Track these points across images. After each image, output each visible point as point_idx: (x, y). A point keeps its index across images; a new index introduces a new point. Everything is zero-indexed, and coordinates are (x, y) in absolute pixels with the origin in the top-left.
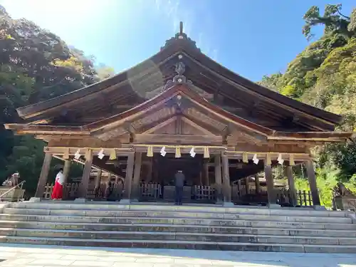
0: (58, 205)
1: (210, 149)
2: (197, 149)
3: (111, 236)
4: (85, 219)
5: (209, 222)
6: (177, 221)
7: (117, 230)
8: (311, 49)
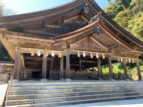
0: (48, 83)
1: (105, 55)
2: (100, 54)
3: (83, 98)
4: (65, 90)
5: (118, 88)
6: (106, 88)
7: (85, 95)
8: (108, 9)
